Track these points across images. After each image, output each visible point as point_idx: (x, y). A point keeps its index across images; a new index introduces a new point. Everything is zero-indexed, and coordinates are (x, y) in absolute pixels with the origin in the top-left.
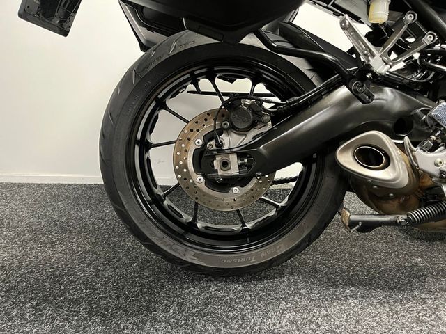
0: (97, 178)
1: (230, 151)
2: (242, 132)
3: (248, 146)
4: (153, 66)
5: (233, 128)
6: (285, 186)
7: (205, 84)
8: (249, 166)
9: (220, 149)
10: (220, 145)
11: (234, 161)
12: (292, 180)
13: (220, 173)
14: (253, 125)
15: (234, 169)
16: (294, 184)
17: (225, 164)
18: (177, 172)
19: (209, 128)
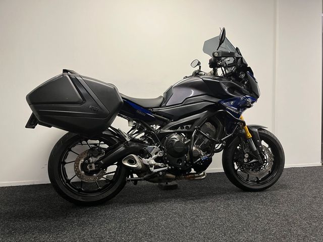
0: (47, 181)
1: (92, 163)
2: (96, 157)
3: (98, 161)
4: (67, 140)
5: (93, 156)
6: (112, 174)
7: (84, 142)
8: (98, 167)
9: (89, 162)
10: (89, 161)
11: (93, 165)
12: (112, 172)
13: (89, 170)
14: (99, 155)
15: (94, 168)
16: (114, 174)
17: (91, 167)
18: (75, 171)
19: (85, 156)
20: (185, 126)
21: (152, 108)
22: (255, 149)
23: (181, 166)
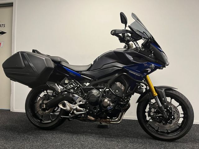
3: (48, 103)
17: (43, 106)
20: (102, 84)
21: (81, 71)
22: (161, 105)
23: (95, 112)
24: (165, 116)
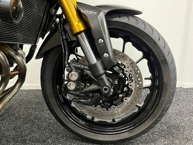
24: (106, 89)
